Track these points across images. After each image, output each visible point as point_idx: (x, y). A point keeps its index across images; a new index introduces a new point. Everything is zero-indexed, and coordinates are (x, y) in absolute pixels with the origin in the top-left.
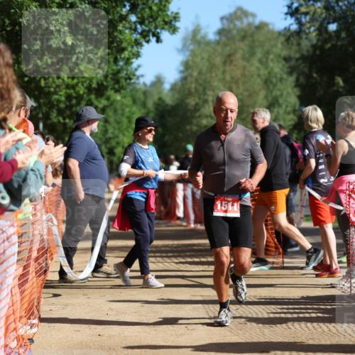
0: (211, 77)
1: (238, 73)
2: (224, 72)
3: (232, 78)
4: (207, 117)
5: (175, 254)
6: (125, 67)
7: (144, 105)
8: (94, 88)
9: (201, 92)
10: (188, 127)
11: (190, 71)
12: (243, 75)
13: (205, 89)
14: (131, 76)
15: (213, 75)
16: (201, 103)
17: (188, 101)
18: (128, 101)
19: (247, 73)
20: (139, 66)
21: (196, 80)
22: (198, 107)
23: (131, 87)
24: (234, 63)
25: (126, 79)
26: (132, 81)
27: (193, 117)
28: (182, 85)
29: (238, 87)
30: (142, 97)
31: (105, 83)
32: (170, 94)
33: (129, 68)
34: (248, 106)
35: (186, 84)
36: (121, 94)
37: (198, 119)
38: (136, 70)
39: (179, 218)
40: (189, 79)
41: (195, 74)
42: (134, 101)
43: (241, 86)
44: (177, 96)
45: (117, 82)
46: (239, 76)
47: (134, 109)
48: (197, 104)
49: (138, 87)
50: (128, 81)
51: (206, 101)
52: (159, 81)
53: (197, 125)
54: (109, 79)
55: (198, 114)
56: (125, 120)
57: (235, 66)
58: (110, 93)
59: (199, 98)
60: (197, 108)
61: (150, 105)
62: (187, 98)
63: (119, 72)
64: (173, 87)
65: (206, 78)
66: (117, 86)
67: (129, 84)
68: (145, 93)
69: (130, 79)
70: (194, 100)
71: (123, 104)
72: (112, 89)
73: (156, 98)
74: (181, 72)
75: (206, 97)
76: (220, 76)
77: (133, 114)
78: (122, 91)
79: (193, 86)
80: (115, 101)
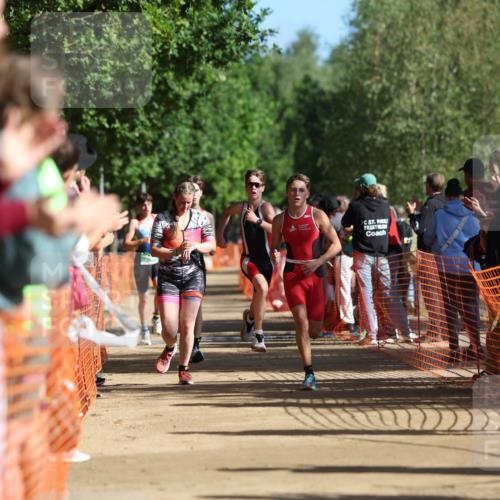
0: (415, 35)
1: (470, 26)
2: (441, 25)
3: (459, 36)
4: (405, 116)
5: (340, 401)
6: (236, 14)
7: (275, 93)
8: (173, 56)
9: (392, 66)
10: (367, 137)
11: (371, 21)
12: (483, 29)
13: (400, 58)
14: (250, 34)
15: (420, 29)
16: (393, 88)
17: (367, 82)
18: (243, 84)
19: (490, 25)
20: (265, 12)
21: (384, 41)
22: (387, 97)
23: (249, 56)
24: (463, 4)
25: (238, 40)
26: (252, 43)
27: (375, 118)
28: (355, 51)
29: (472, 55)
30: (271, 75)
31: (195, 48)
32: (330, 70)
33: (245, 16)
34: (491, 95)
35: (363, 48)
36: (227, 68)
37: (387, 122)
38: (259, 19)
39: (347, 327)
40: (369, 38)
41: (382, 28)
42: (255, 85)
43: (476, 51)
44: (342, 73)
45: (221, 44)
46: (473, 30)
47: (256, 101)
48: (384, 90)
49: (263, 55)
50: (243, 43)
51: (403, 85)
52: (305, 43)
53: (385, 134)
54: (203, 37)
55: (386, 111)
56: (236, 124)
57: (465, 10)
58: (206, 67)
59: (389, 78)
60: (384, 98)
61: (288, 92)
62: (364, 78)
63: (223, 23)
64: (337, 56)
65: (405, 36)
66: (219, 53)
67: (243, 49)
68: (277, 69)
69: (247, 39)
70: (380, 81)
71: (231, 89)
72: (208, 59)
73: (299, 77)
74: (353, 23)
75: (404, 75)
76: (433, 31)
77: (253, 110)
78: (230, 64)
79: (377, 53)
80: (215, 82)
